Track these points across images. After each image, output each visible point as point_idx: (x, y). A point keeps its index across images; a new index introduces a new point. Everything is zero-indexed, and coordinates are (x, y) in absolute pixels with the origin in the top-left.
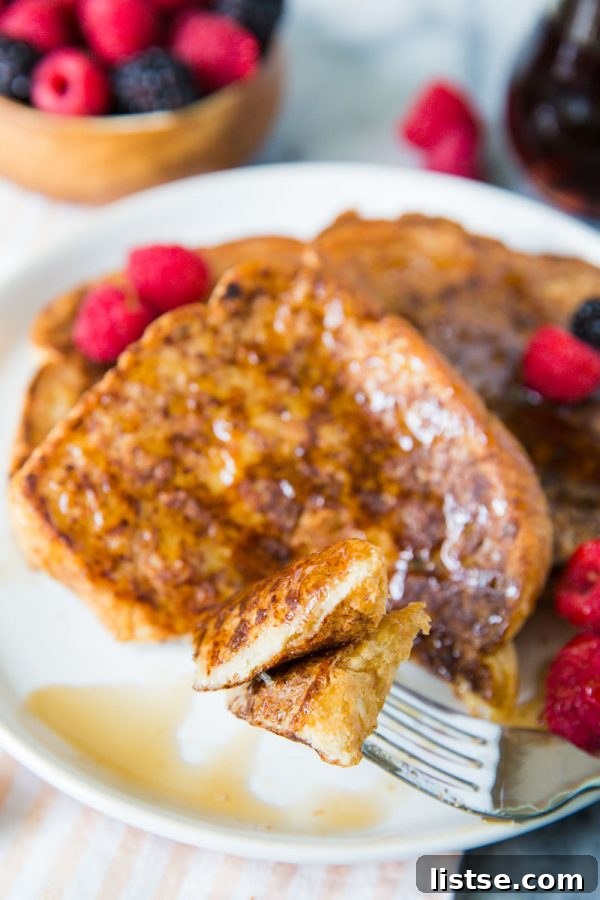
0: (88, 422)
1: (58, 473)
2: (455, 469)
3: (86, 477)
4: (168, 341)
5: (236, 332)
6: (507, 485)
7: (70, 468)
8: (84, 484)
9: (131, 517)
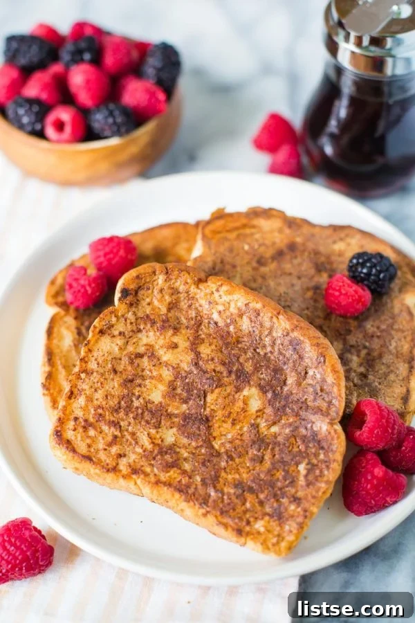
0: (76, 391)
1: (71, 424)
2: (278, 342)
3: (86, 421)
4: (102, 332)
5: (135, 314)
6: (309, 338)
7: (76, 419)
8: (87, 425)
9: (117, 433)
